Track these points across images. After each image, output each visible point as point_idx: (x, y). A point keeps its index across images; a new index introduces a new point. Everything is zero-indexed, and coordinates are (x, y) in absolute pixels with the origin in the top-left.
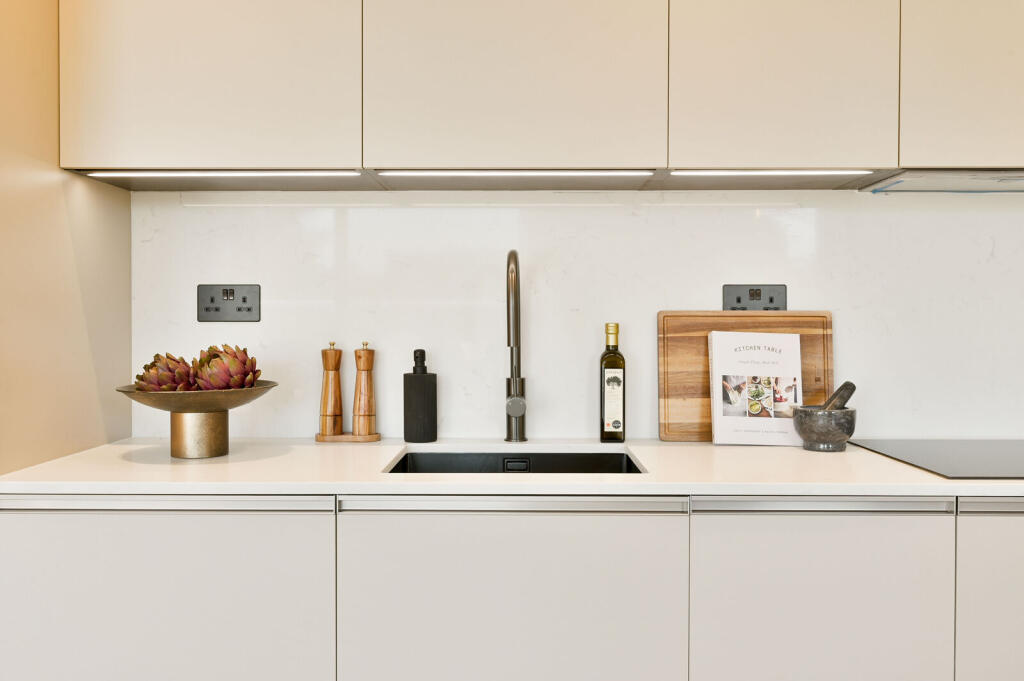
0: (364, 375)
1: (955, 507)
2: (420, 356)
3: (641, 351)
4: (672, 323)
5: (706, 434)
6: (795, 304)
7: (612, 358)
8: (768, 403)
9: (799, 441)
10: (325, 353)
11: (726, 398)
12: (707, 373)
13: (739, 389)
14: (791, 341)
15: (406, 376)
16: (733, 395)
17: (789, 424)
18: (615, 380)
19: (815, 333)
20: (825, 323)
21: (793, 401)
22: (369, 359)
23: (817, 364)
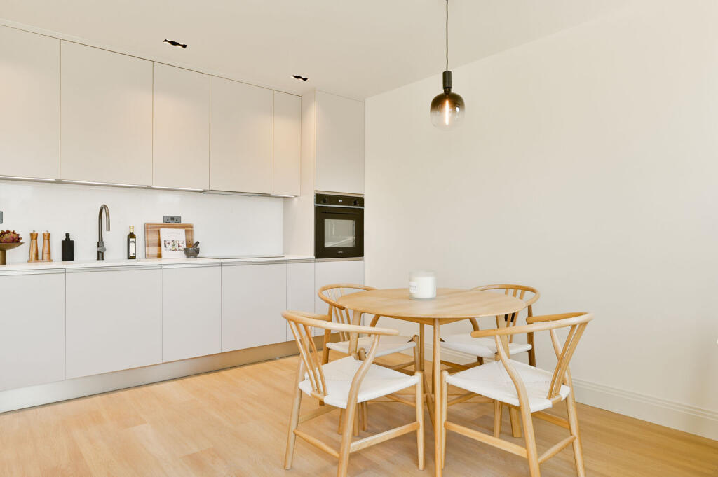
0: (46, 241)
1: (221, 265)
2: (68, 235)
3: (140, 233)
4: (149, 226)
5: (160, 256)
6: (183, 221)
7: (132, 235)
8: (177, 247)
9: (186, 256)
10: (31, 234)
11: (165, 246)
12: (159, 240)
13: (169, 244)
14: (183, 231)
15: (62, 241)
16: (167, 245)
17: (183, 252)
18: (133, 242)
19: (189, 229)
20: (191, 227)
21: (183, 246)
22: (47, 236)
23: (189, 237)
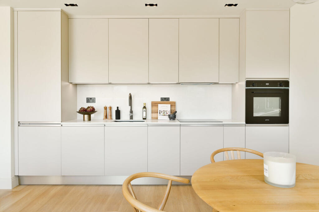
0: (110, 110)
2: (118, 108)
3: (149, 107)
4: (153, 103)
5: (157, 118)
6: (171, 100)
7: (145, 107)
8: (165, 114)
9: (169, 119)
10: (104, 107)
11: (160, 113)
12: (158, 110)
13: (162, 112)
14: (169, 105)
15: (116, 110)
16: (161, 113)
17: (168, 117)
18: (145, 111)
19: (173, 105)
20: (175, 103)
21: (169, 113)
22: (111, 108)
23: (173, 109)
